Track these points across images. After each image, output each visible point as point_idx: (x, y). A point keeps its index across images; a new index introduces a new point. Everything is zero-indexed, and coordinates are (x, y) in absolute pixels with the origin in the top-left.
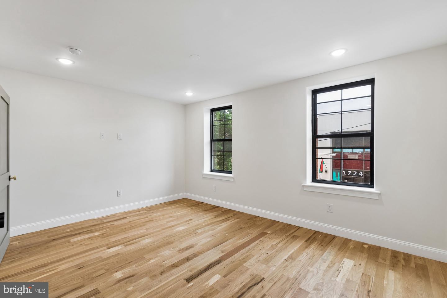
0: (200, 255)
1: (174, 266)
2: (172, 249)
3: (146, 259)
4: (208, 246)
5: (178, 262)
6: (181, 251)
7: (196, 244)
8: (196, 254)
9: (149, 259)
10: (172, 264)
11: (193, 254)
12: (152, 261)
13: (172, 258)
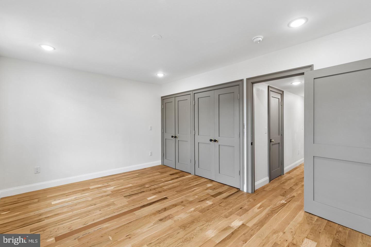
0: (154, 212)
1: (175, 205)
2: (179, 219)
3: (198, 211)
4: (144, 220)
5: (173, 207)
6: (171, 216)
7: (155, 224)
8: (158, 213)
9: (195, 211)
10: (177, 207)
11: (160, 213)
12: (192, 209)
13: (177, 211)
